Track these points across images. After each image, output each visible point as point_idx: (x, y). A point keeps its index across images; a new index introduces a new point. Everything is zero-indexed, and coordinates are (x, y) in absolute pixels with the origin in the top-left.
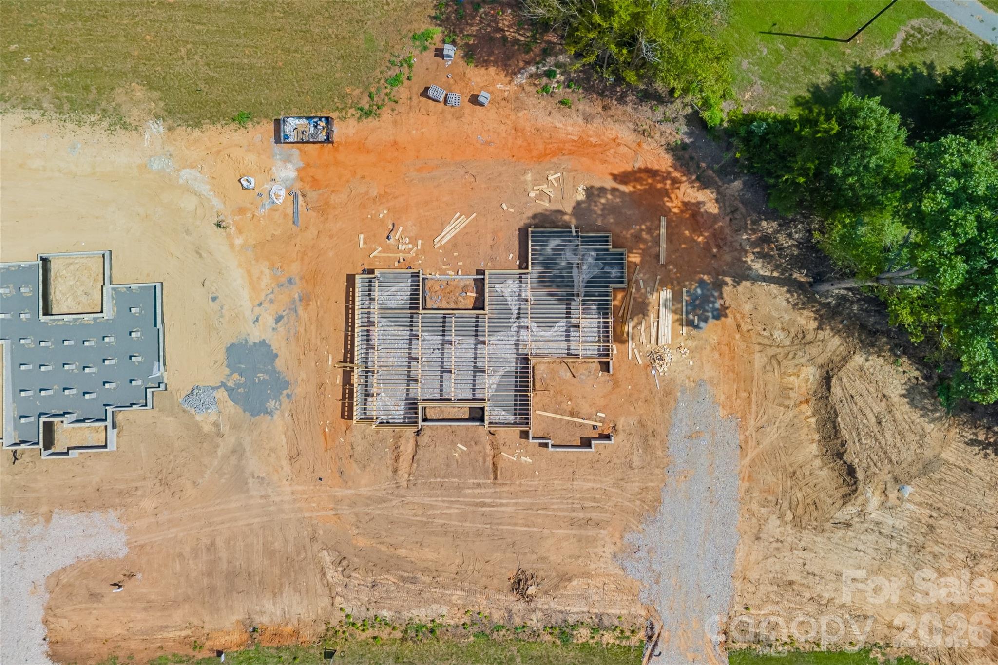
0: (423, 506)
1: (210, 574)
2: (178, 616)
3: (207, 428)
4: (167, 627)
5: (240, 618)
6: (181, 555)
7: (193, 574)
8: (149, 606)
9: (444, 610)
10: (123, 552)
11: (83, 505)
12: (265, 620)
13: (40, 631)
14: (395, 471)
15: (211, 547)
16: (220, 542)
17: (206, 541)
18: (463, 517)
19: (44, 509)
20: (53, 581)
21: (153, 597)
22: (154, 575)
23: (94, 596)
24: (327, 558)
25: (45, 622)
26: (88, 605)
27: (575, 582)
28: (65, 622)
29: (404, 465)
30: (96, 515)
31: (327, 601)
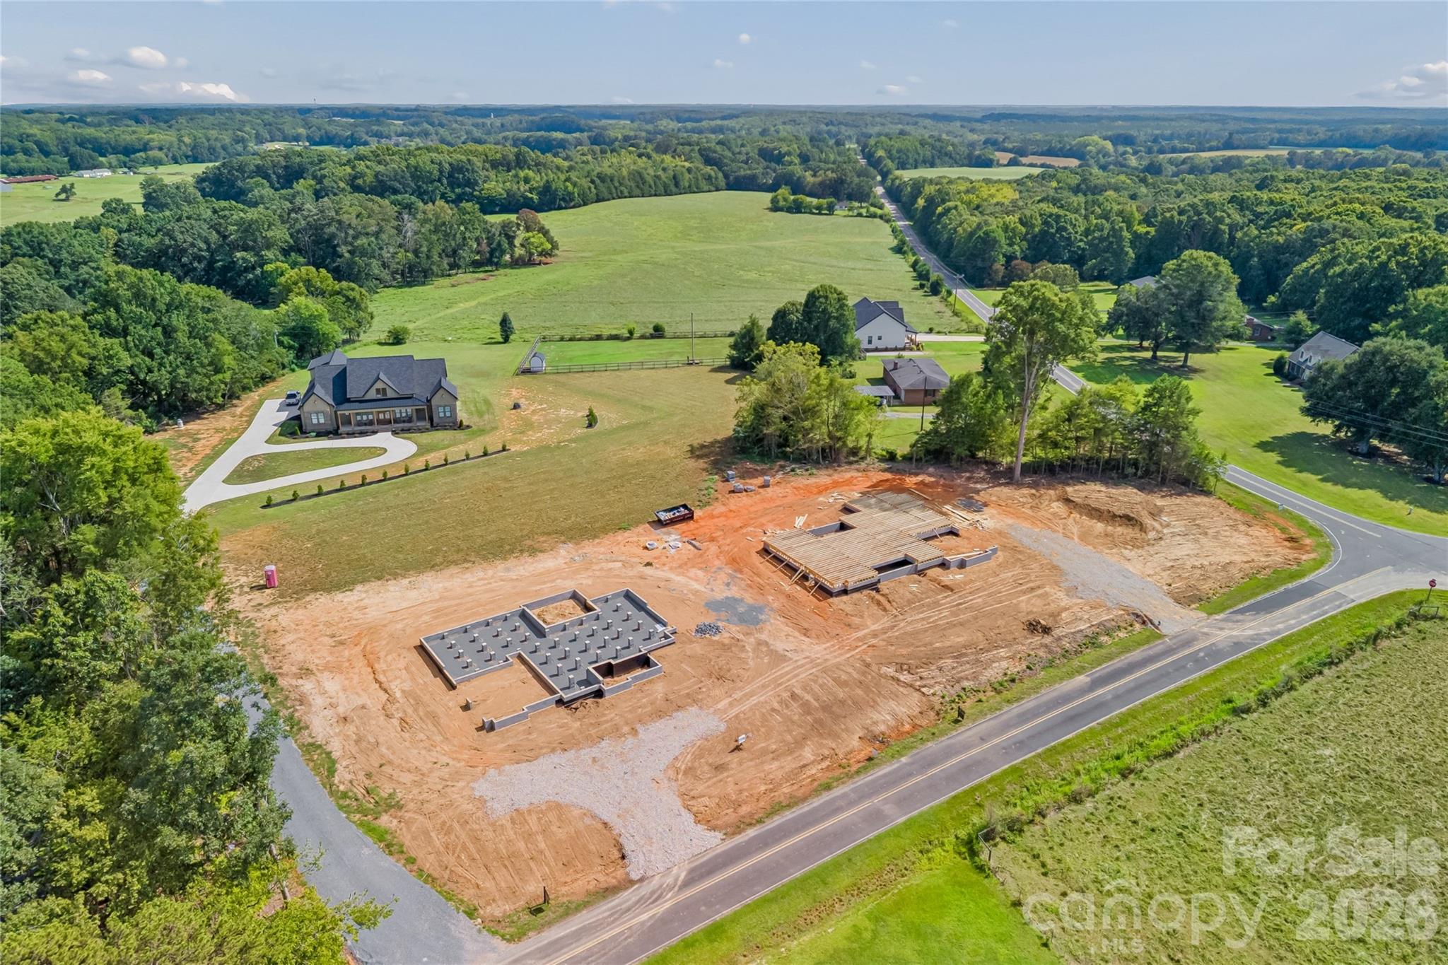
0: (923, 619)
1: (809, 713)
2: (808, 754)
3: (726, 641)
4: (804, 766)
5: (861, 734)
6: (773, 710)
7: (796, 718)
8: (776, 756)
9: (1004, 664)
10: (723, 727)
11: (659, 714)
12: (882, 728)
13: (688, 818)
14: (885, 610)
15: (794, 696)
16: (798, 691)
17: (786, 695)
18: (954, 614)
19: (626, 729)
20: (671, 773)
21: (774, 747)
22: (763, 730)
23: (719, 768)
24: (891, 671)
25: (688, 808)
26: (721, 777)
27: (1063, 615)
28: (705, 800)
29: (888, 606)
30: (679, 715)
31: (916, 695)
